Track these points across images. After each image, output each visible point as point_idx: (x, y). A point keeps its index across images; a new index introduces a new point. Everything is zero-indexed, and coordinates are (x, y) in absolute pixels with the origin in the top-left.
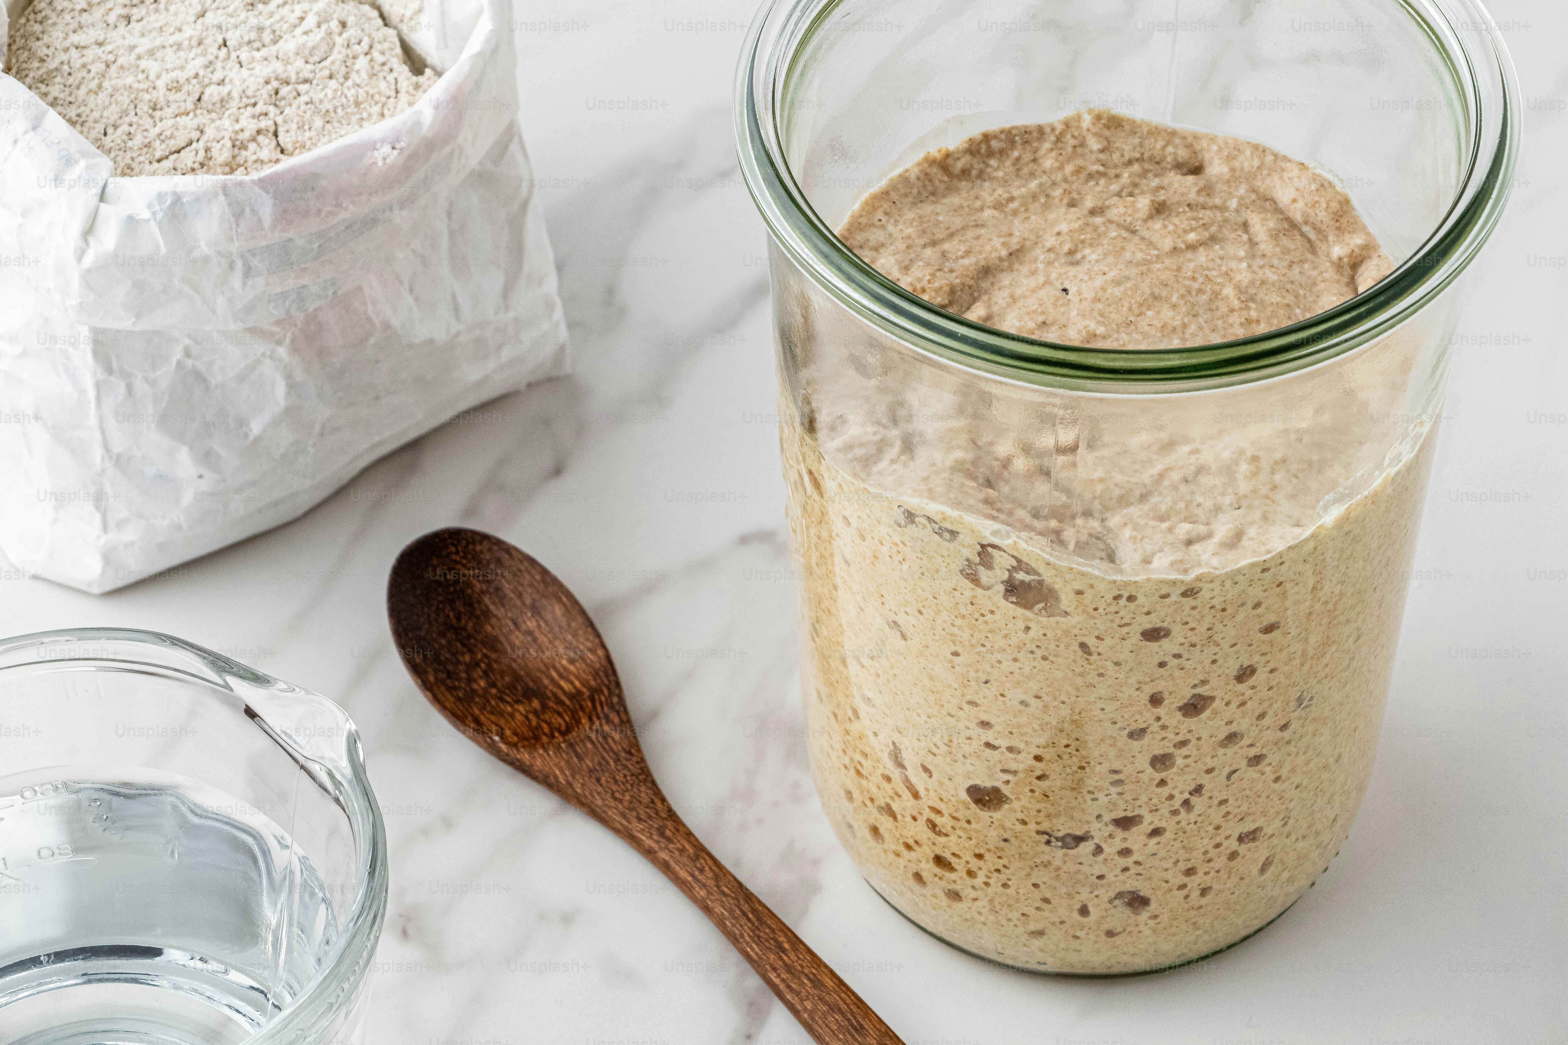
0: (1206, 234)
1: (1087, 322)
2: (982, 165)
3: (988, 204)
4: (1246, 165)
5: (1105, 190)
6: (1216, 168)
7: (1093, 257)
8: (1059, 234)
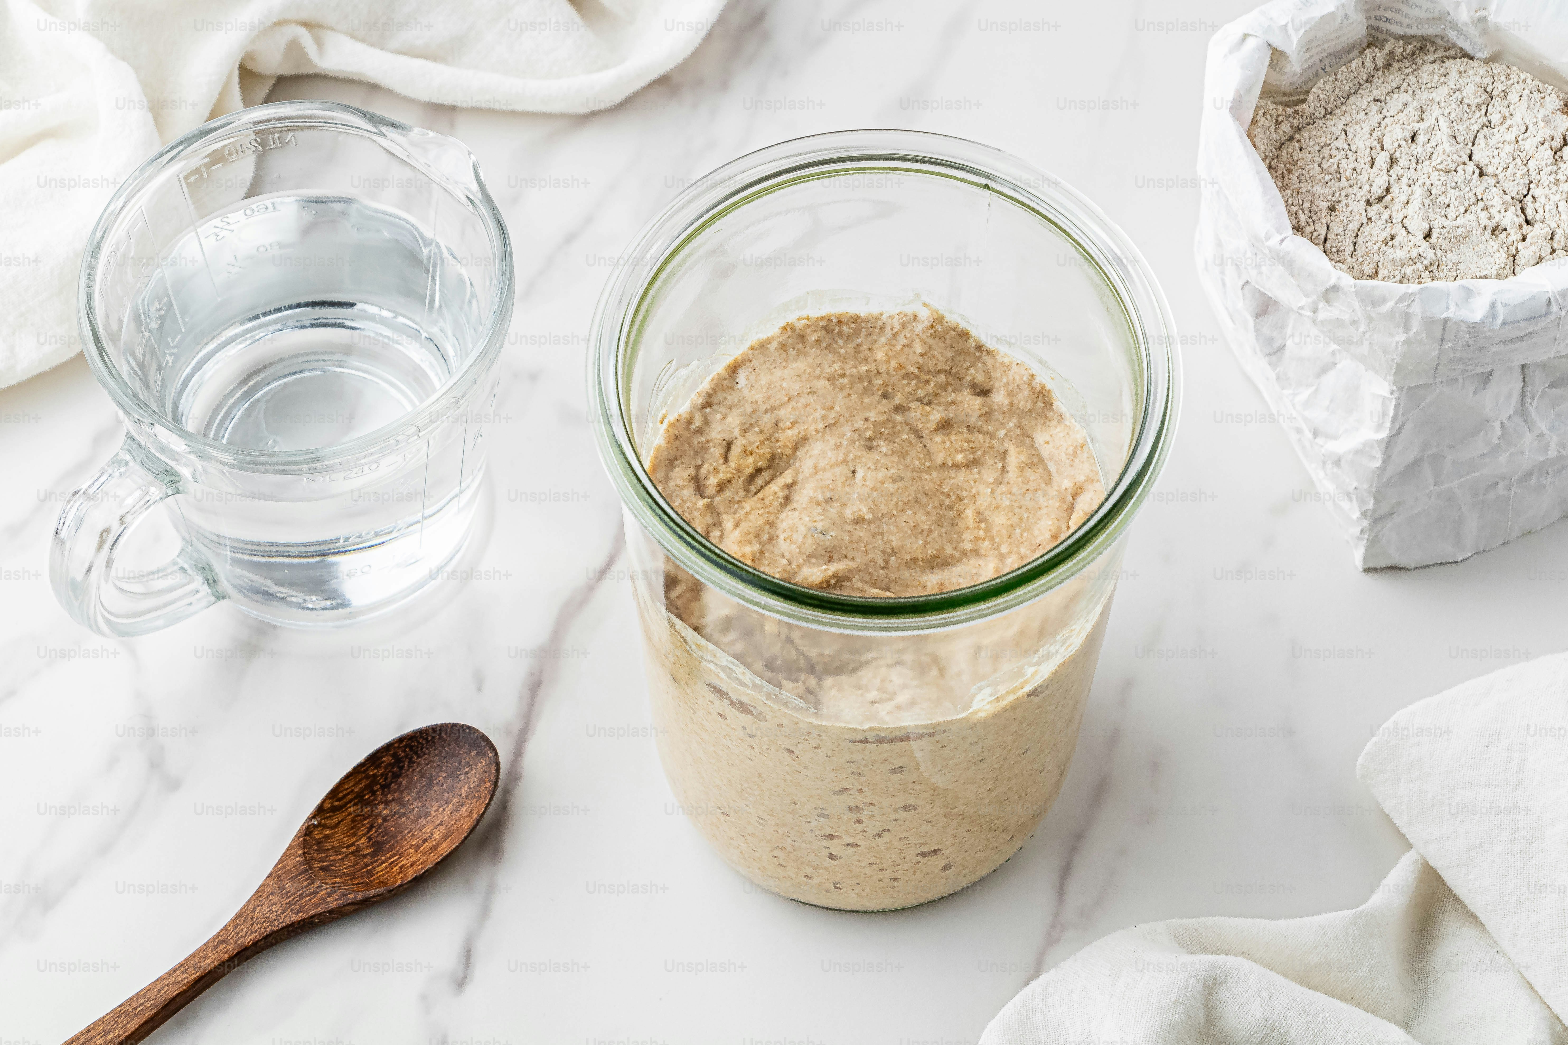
0: (971, 457)
1: (862, 506)
2: (831, 341)
3: (824, 375)
4: (1022, 404)
5: (913, 392)
6: (999, 398)
7: (884, 449)
8: (867, 419)
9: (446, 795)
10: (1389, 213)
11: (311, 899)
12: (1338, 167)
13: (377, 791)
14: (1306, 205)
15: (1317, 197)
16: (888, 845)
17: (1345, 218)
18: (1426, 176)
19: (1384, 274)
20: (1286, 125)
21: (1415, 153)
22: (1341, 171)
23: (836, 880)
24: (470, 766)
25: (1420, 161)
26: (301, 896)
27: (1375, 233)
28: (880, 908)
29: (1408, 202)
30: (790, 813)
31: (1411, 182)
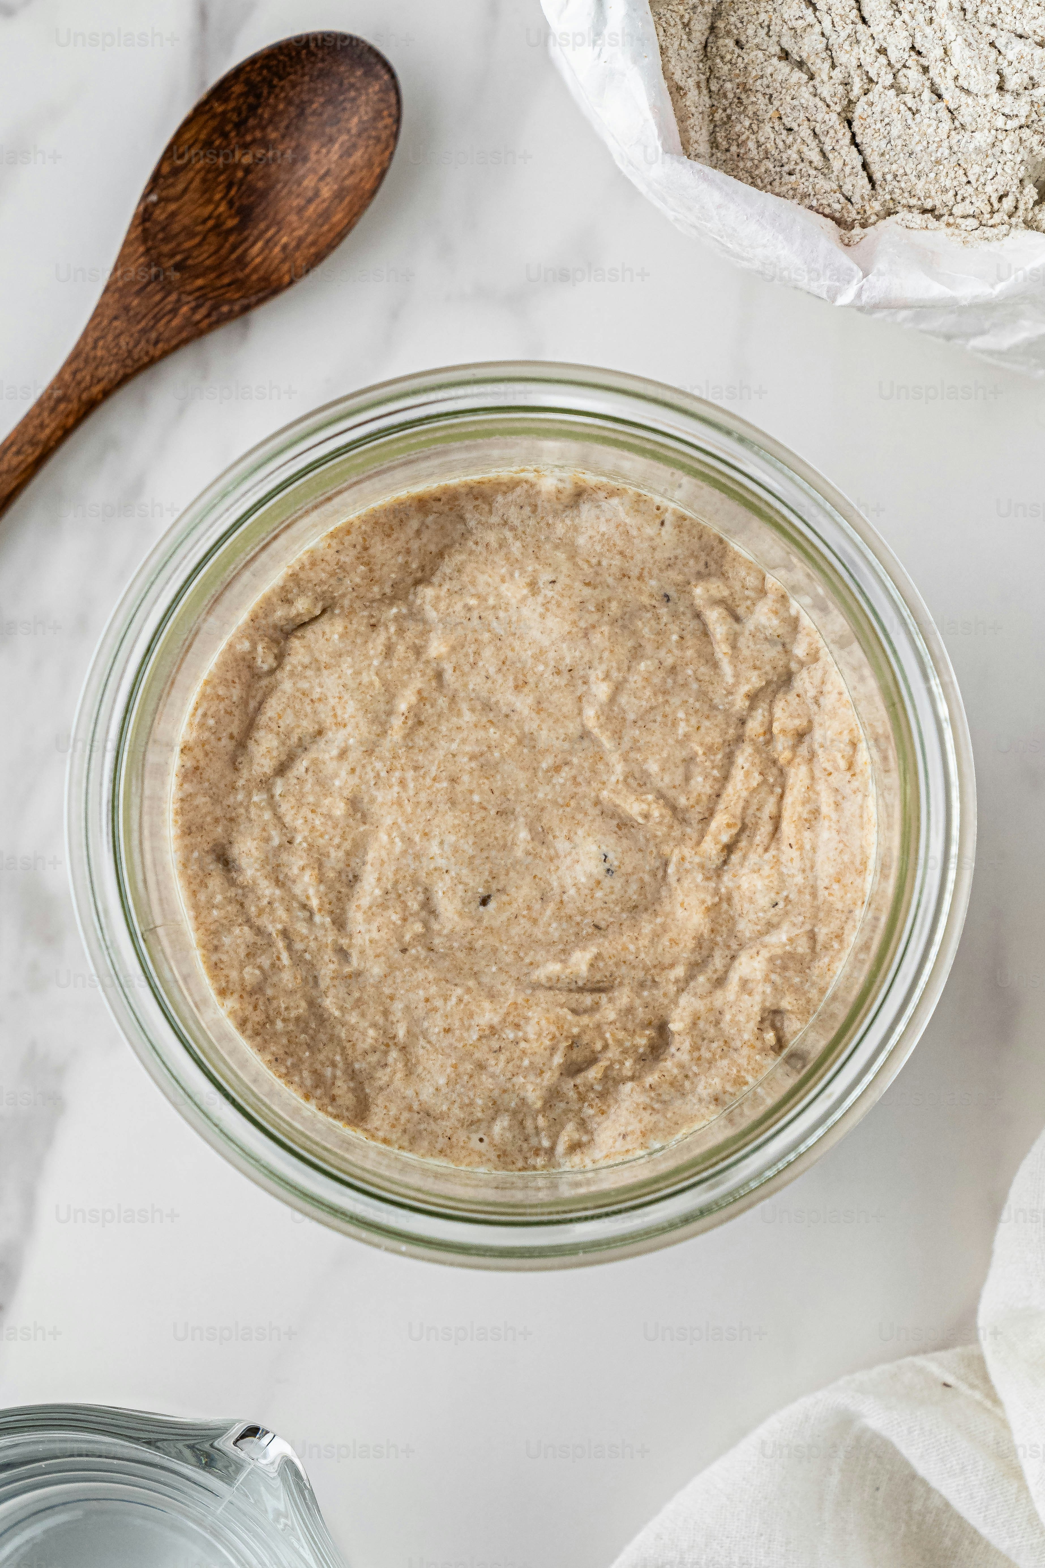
9: (328, 130)
11: (170, 321)
13: (230, 132)
24: (357, 90)
26: (157, 319)
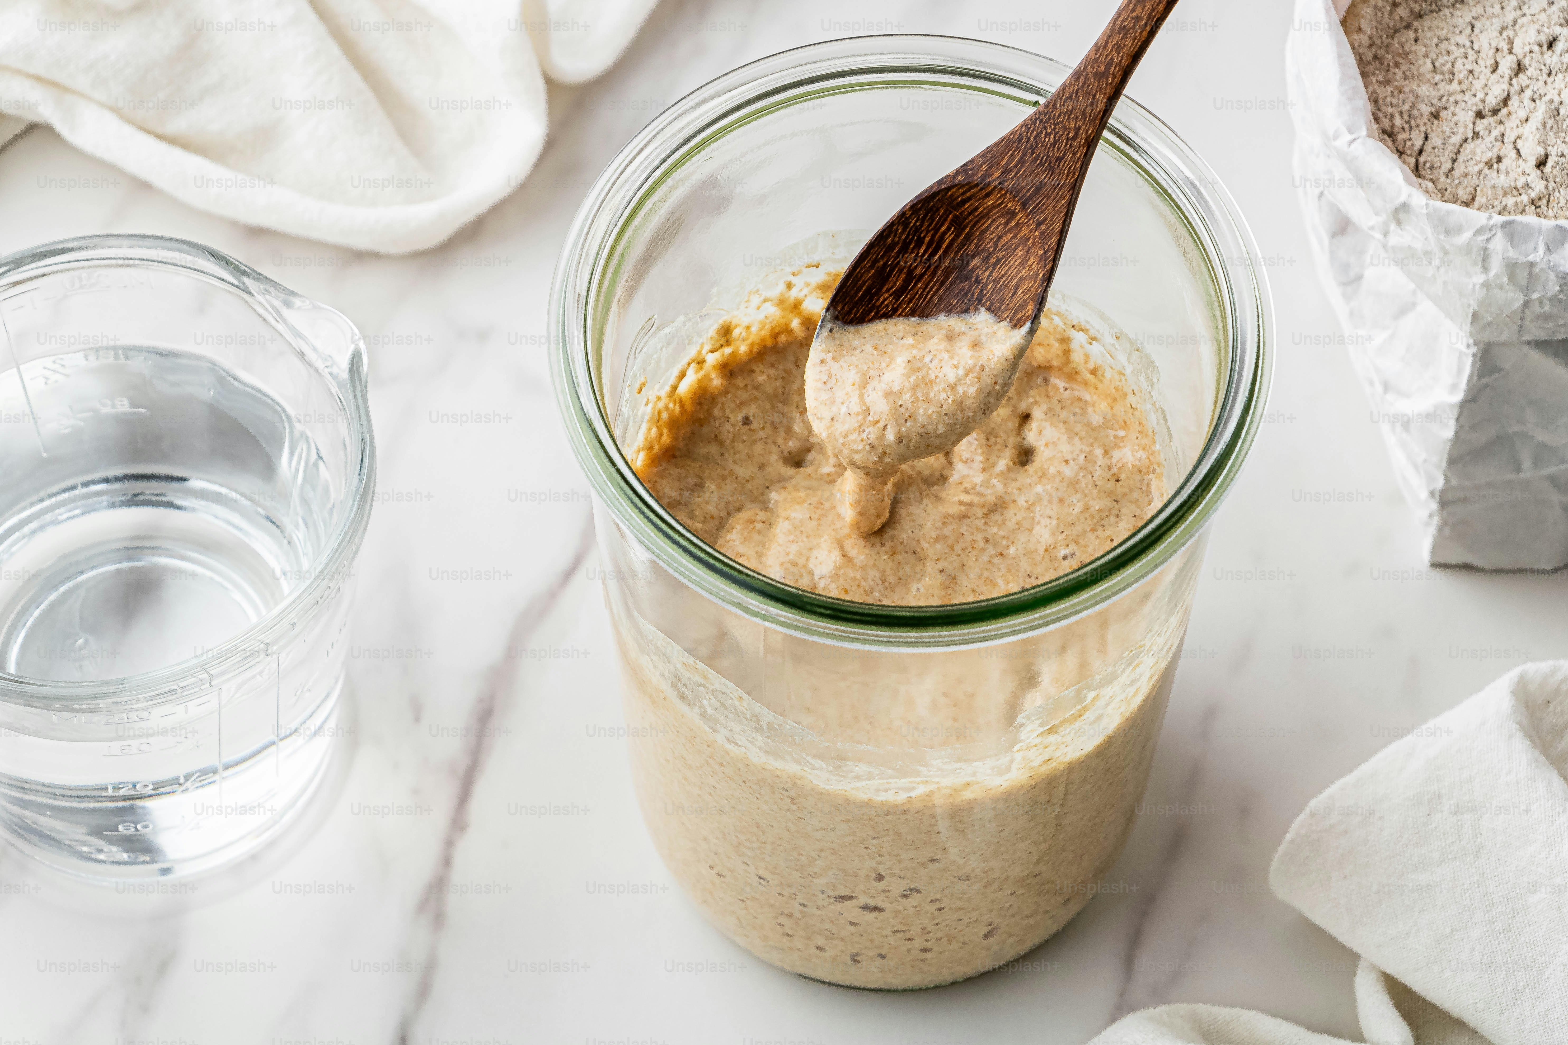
10: (1502, 130)
12: (1453, 66)
14: (1406, 107)
15: (1420, 100)
16: (917, 909)
17: (1447, 130)
18: (1556, 91)
19: (1480, 202)
20: (1405, 9)
21: (1548, 62)
22: (1456, 72)
23: (854, 951)
25: (1553, 73)
27: (1478, 151)
28: (908, 985)
29: (1527, 120)
30: (797, 870)
31: (1536, 96)
